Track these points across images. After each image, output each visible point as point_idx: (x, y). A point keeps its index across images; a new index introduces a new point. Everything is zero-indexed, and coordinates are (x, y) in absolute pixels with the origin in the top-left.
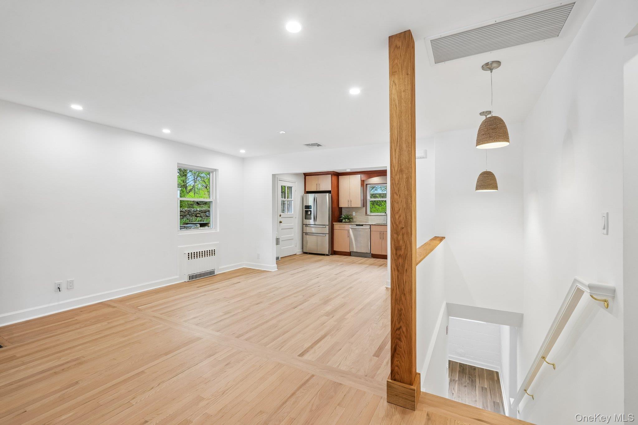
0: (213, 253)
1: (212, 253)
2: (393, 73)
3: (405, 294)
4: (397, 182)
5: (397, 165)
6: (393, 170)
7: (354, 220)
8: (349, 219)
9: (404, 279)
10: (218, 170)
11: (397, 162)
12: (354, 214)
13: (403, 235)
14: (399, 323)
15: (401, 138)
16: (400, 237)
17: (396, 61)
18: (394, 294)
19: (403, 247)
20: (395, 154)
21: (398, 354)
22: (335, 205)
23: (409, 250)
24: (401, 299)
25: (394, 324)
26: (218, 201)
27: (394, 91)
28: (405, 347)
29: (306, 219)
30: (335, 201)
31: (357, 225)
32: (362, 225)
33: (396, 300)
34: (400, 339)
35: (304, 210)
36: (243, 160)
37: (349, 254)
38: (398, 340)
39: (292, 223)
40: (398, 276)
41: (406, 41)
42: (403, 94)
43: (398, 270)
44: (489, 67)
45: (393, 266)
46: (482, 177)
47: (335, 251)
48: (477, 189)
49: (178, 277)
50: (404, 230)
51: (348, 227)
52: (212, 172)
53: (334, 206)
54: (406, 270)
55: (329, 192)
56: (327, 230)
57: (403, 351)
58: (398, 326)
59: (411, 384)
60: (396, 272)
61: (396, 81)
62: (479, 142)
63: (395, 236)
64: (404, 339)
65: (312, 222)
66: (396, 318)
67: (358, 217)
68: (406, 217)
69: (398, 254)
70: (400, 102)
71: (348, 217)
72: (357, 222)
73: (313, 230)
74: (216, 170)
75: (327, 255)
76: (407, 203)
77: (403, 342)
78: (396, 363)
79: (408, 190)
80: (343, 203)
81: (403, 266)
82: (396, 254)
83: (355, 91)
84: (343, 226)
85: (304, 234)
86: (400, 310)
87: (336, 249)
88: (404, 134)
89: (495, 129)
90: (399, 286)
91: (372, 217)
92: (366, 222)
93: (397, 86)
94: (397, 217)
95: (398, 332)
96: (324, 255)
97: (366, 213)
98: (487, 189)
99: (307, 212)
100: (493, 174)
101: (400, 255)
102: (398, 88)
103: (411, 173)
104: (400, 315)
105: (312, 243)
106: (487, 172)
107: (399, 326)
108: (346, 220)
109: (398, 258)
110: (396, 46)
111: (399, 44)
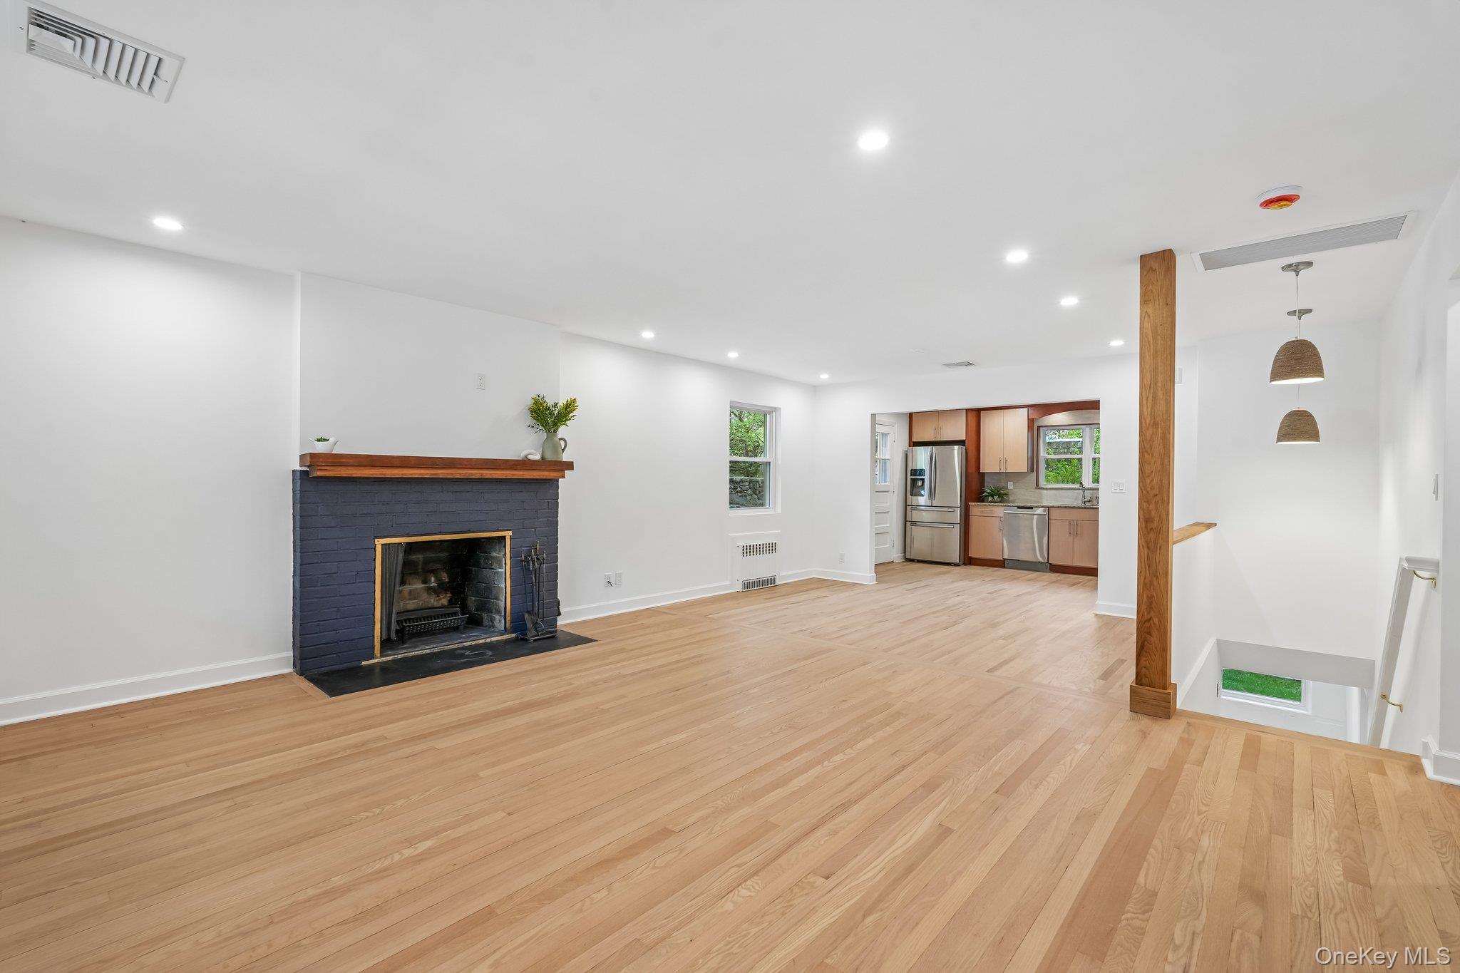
0: (774, 548)
1: (771, 548)
2: (1144, 301)
3: (1157, 577)
4: (1148, 439)
5: (1149, 417)
6: (1143, 423)
7: (1011, 498)
8: (1000, 495)
9: (1157, 558)
10: (780, 408)
11: (1149, 413)
12: (1011, 486)
13: (1156, 503)
14: (1149, 613)
15: (1156, 384)
16: (1152, 507)
17: (1151, 287)
18: (1142, 578)
19: (1156, 519)
20: (1147, 403)
21: (1146, 652)
22: (972, 469)
23: (1165, 522)
24: (1151, 583)
25: (1141, 613)
26: (780, 462)
27: (1146, 325)
28: (1156, 642)
29: (912, 495)
30: (972, 461)
31: (1019, 507)
32: (1031, 508)
33: (1145, 584)
34: (1149, 633)
35: (909, 477)
36: (815, 390)
37: (1001, 564)
38: (1147, 636)
39: (887, 503)
40: (1148, 554)
41: (1166, 263)
42: (1159, 329)
43: (1148, 548)
44: (1295, 268)
45: (1140, 542)
46: (1290, 420)
47: (970, 558)
48: (1279, 440)
49: (728, 583)
50: (1157, 498)
51: (999, 511)
52: (770, 413)
53: (970, 471)
54: (1160, 547)
55: (961, 443)
56: (957, 516)
57: (1154, 648)
58: (1146, 617)
59: (1165, 688)
60: (1146, 550)
61: (1150, 312)
62: (1273, 379)
63: (1145, 505)
64: (1155, 633)
65: (922, 500)
66: (1144, 607)
67: (1020, 493)
68: (1161, 481)
69: (1149, 528)
70: (1155, 339)
71: (998, 491)
72: (1017, 501)
73: (926, 516)
74: (775, 408)
75: (956, 565)
76: (1163, 464)
77: (1155, 636)
78: (1143, 662)
79: (1164, 447)
80: (988, 466)
81: (1156, 543)
82: (1146, 527)
83: (1069, 301)
84: (989, 509)
85: (907, 523)
86: (1150, 598)
87: (973, 553)
88: (1160, 379)
89: (1300, 359)
90: (1149, 567)
91: (1049, 492)
92: (1038, 502)
93: (1152, 318)
94: (1148, 481)
95: (1147, 625)
96: (949, 564)
97: (1037, 485)
98: (1299, 440)
99: (914, 481)
100: (1311, 415)
101: (1151, 529)
102: (1152, 322)
103: (1169, 427)
104: (1151, 603)
105: (922, 540)
106: (1298, 411)
107: (1149, 617)
108: (996, 498)
109: (1149, 533)
110: (1151, 268)
111: (1155, 265)
